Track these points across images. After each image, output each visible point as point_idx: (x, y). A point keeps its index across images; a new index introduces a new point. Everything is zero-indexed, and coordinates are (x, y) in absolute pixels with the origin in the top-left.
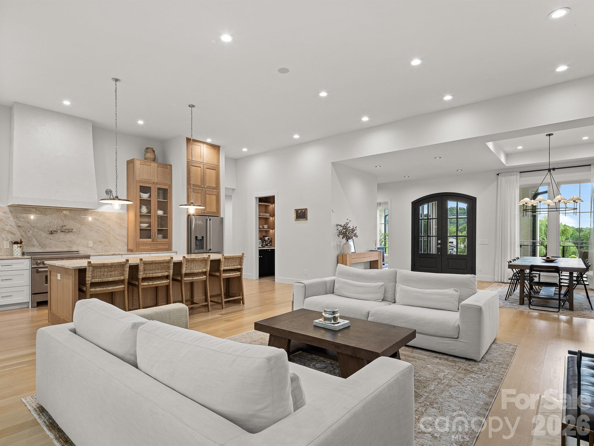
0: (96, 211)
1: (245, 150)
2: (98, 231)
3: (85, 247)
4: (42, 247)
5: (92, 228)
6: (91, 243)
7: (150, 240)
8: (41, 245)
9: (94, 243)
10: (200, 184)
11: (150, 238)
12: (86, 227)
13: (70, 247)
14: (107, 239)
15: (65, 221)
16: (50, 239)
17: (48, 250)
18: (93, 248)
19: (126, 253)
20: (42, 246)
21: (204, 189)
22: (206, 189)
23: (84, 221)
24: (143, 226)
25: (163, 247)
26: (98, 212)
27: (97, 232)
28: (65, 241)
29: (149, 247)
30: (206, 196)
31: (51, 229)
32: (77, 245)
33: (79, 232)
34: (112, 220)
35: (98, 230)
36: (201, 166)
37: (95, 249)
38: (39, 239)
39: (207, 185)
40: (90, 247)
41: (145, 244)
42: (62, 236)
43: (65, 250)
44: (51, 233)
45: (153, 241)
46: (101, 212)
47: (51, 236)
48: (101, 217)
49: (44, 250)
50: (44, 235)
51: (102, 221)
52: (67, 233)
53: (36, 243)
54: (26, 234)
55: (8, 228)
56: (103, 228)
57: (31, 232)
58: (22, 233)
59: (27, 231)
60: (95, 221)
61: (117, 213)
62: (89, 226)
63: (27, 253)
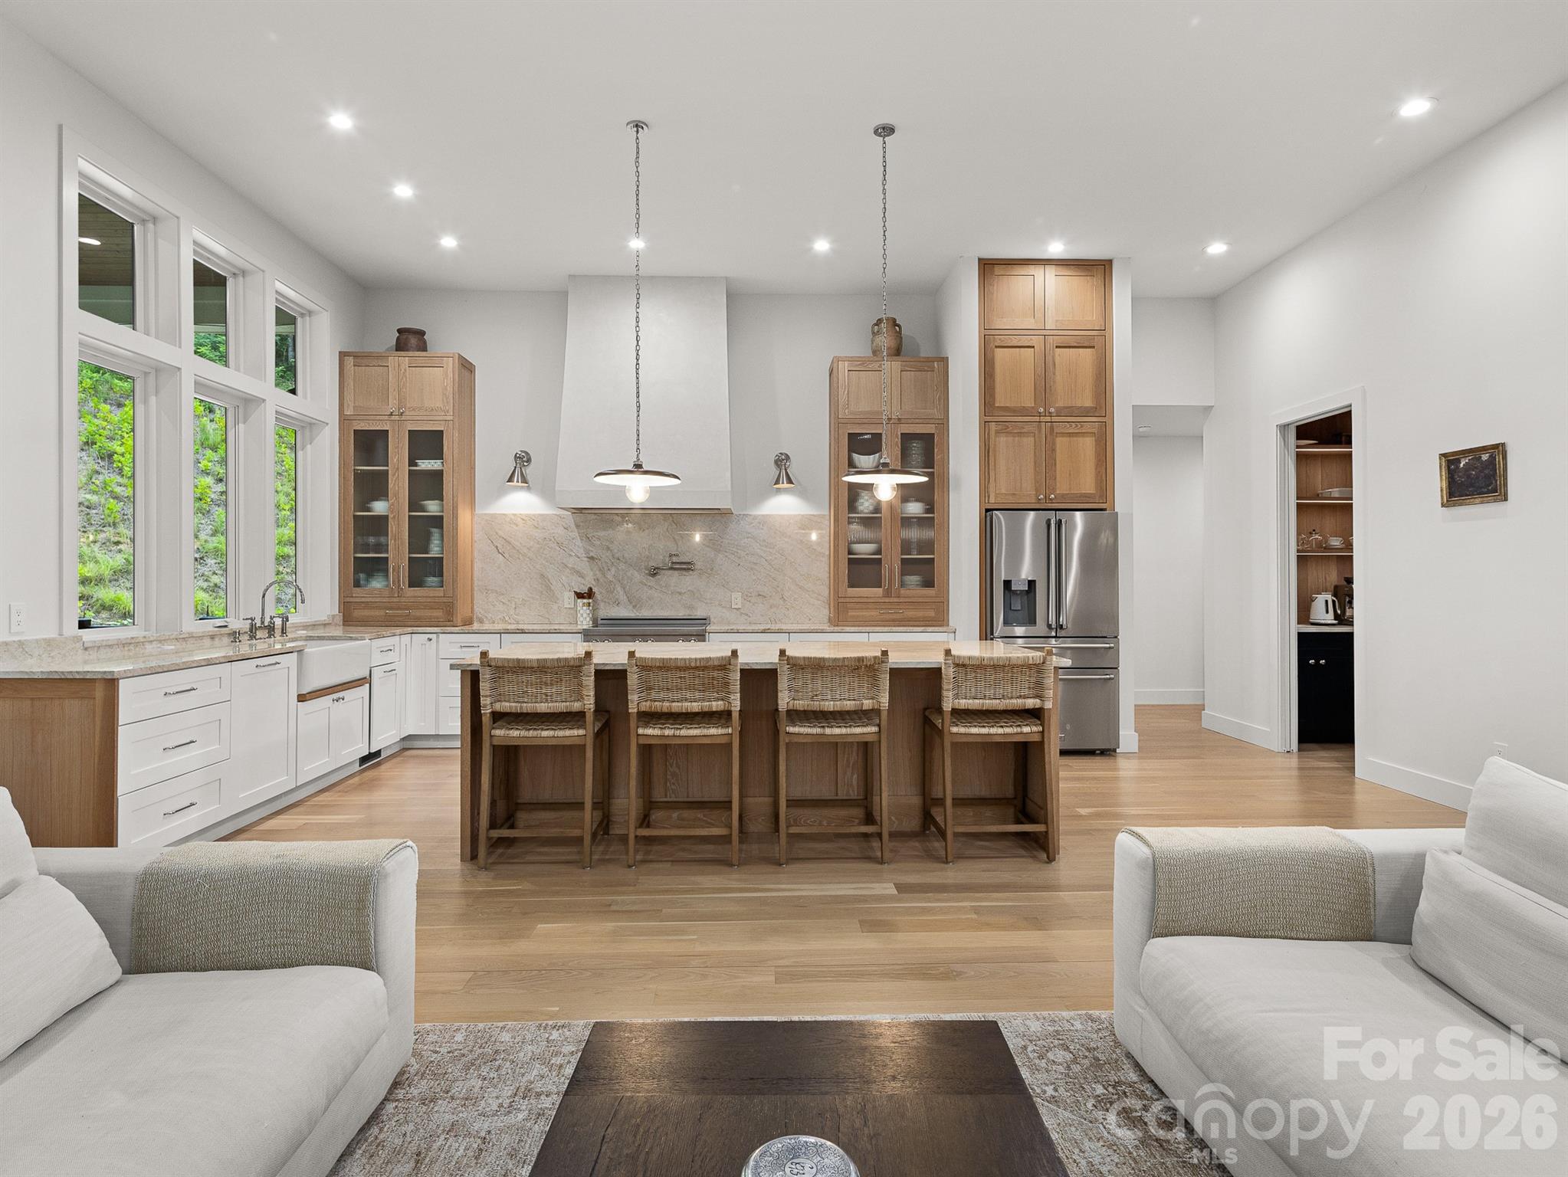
0: (750, 515)
1: (1217, 248)
2: (756, 567)
3: (725, 607)
4: (634, 607)
5: (740, 558)
6: (737, 599)
7: (879, 591)
8: (632, 601)
9: (746, 598)
10: (1029, 403)
11: (880, 587)
12: (726, 556)
13: (691, 607)
14: (778, 587)
15: (680, 543)
16: (651, 587)
17: (646, 613)
18: (742, 611)
19: (826, 627)
20: (634, 604)
21: (1048, 419)
22: (1054, 419)
23: (722, 542)
24: (858, 552)
25: (920, 614)
26: (755, 517)
27: (752, 569)
28: (680, 593)
29: (874, 613)
30: (1054, 444)
31: (653, 564)
32: (706, 603)
33: (712, 569)
34: (790, 537)
35: (755, 564)
36: (1036, 341)
37: (747, 615)
38: (628, 587)
39: (1060, 404)
40: (738, 609)
41: (864, 604)
42: (673, 579)
43: (681, 614)
44: (652, 573)
45: (888, 593)
46: (763, 515)
47: (652, 581)
48: (762, 529)
49: (638, 614)
50: (638, 576)
51: (764, 541)
52: (684, 573)
53: (623, 597)
54: (604, 575)
55: (571, 562)
56: (767, 558)
57: (613, 570)
58: (597, 572)
59: (606, 568)
60: (749, 539)
61: (803, 516)
62: (734, 554)
63: (602, 619)
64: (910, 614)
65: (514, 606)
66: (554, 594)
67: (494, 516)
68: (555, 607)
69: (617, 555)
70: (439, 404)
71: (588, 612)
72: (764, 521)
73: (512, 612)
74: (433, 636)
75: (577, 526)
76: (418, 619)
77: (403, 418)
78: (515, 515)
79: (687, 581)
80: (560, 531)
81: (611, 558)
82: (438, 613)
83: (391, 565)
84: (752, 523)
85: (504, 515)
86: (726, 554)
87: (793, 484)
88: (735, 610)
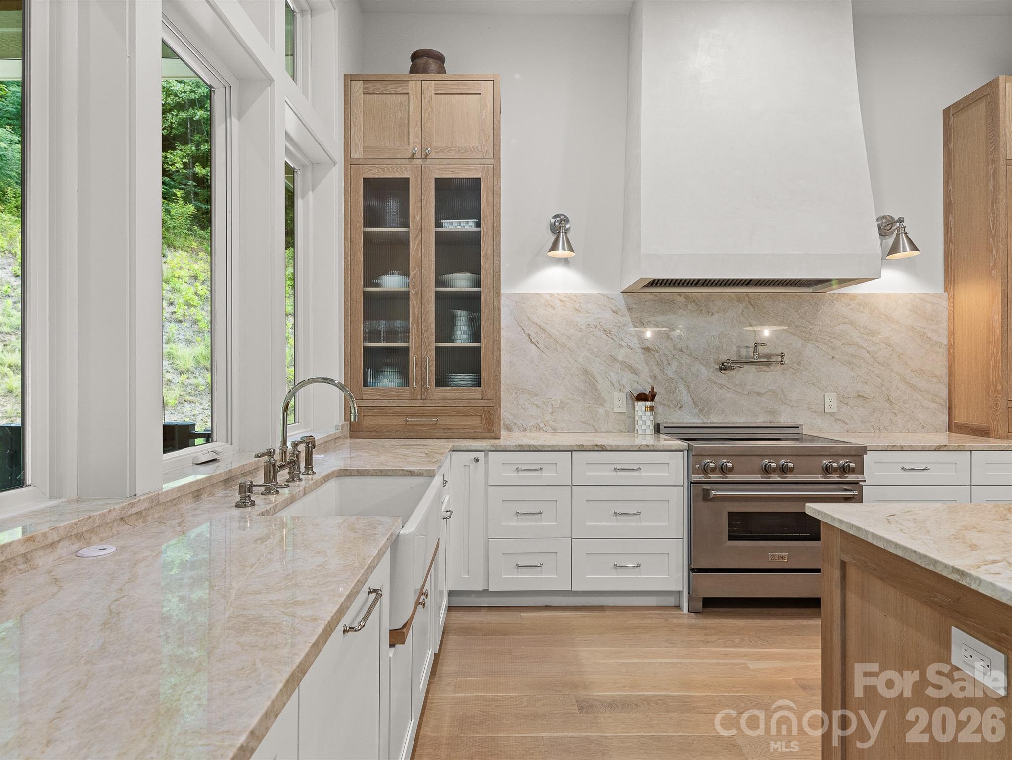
0: (847, 295)
2: (855, 360)
3: (815, 411)
4: (701, 411)
5: (834, 349)
6: (832, 403)
8: (701, 405)
9: (843, 400)
12: (818, 347)
13: (773, 412)
14: (883, 385)
16: (722, 387)
17: (715, 419)
18: (837, 416)
20: (700, 407)
23: (811, 329)
27: (850, 363)
28: (758, 394)
31: (723, 357)
32: (792, 407)
33: (799, 363)
34: (898, 322)
35: (854, 356)
37: (844, 421)
38: (693, 386)
40: (832, 414)
42: (748, 376)
43: (760, 420)
44: (724, 367)
46: (863, 295)
47: (723, 378)
48: (862, 312)
49: (706, 420)
50: (706, 372)
51: (865, 327)
52: (765, 368)
53: (685, 398)
54: (662, 370)
55: (621, 355)
56: (869, 349)
57: (675, 364)
58: (654, 367)
59: (665, 362)
60: (845, 325)
61: (914, 295)
62: (826, 344)
63: (665, 427)
65: (550, 410)
66: (600, 395)
67: (524, 297)
68: (601, 411)
69: (679, 346)
70: (475, 143)
71: (649, 417)
72: (864, 302)
73: (548, 417)
74: (481, 455)
75: (630, 309)
76: (447, 428)
77: (429, 161)
78: (552, 295)
79: (770, 378)
80: (608, 315)
81: (671, 349)
82: (475, 422)
83: (413, 357)
84: (849, 305)
85: (538, 294)
86: (818, 344)
87: (918, 251)
88: (828, 416)
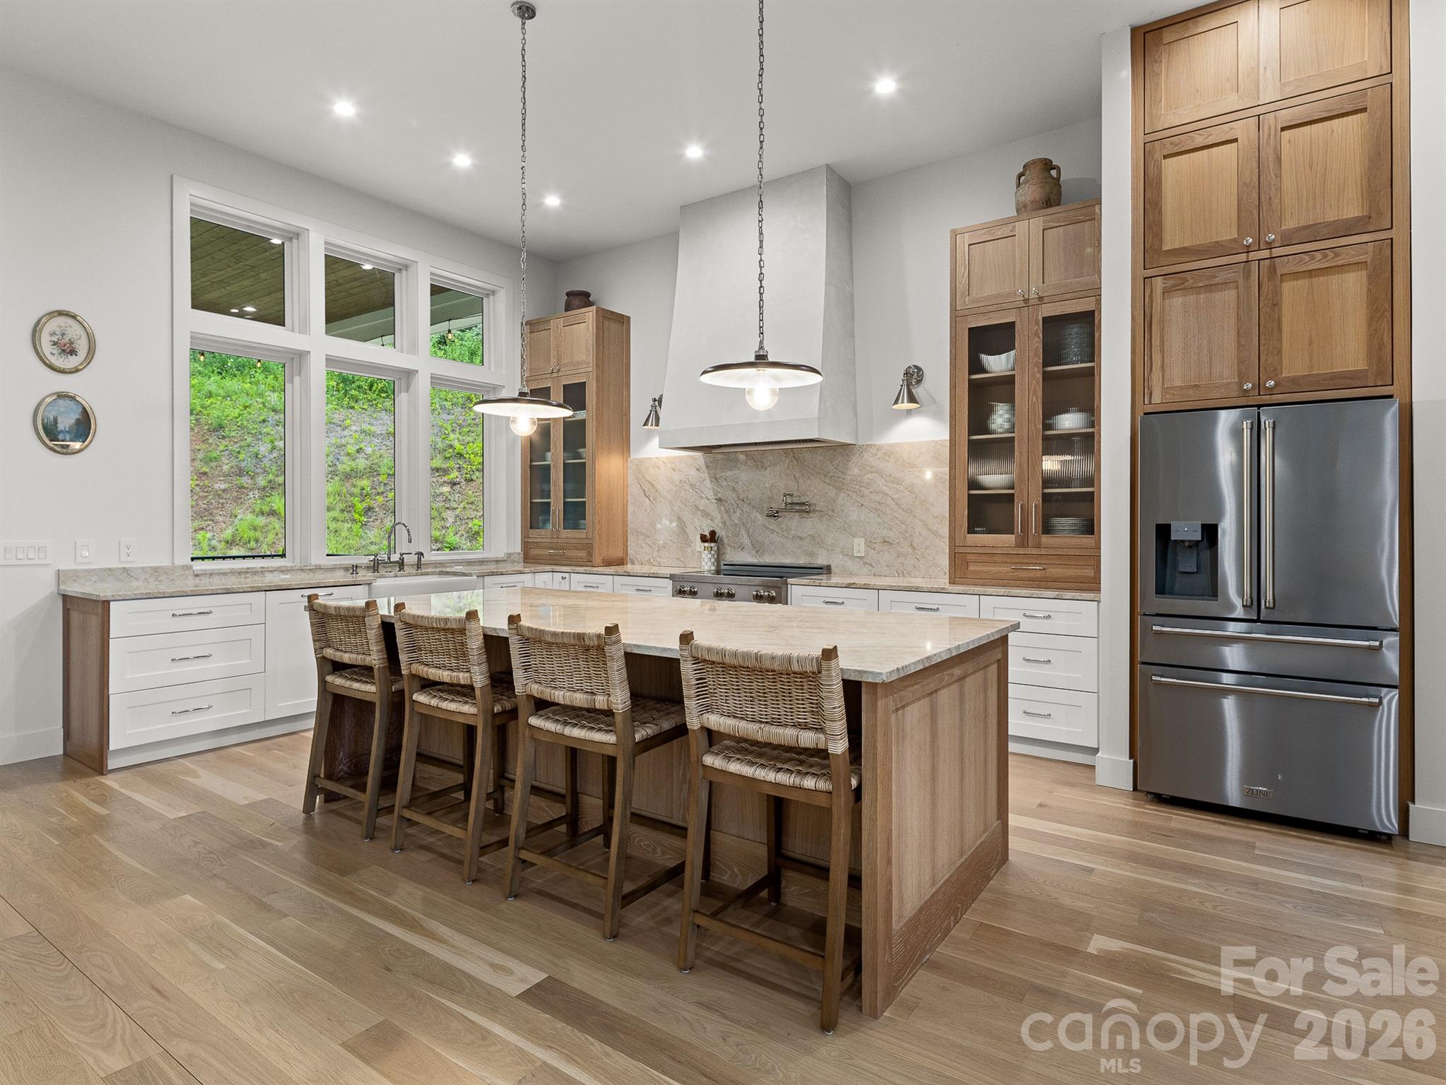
0: (875, 445)
2: (880, 507)
3: (847, 555)
4: (757, 552)
5: (863, 497)
6: (859, 546)
7: (1009, 539)
8: (758, 548)
9: (870, 544)
10: (1227, 233)
11: (1013, 534)
12: (849, 495)
13: (812, 554)
14: (906, 531)
15: (801, 481)
16: (773, 531)
18: (865, 560)
21: (1265, 254)
22: (1276, 252)
23: (844, 479)
24: (991, 485)
26: (879, 448)
27: (877, 510)
28: (801, 538)
29: (1004, 569)
30: (1277, 293)
31: (774, 505)
32: (828, 550)
33: (833, 511)
35: (880, 503)
36: (1239, 129)
37: (871, 565)
38: (751, 531)
39: (1290, 224)
40: (860, 558)
41: (989, 555)
42: (792, 522)
43: (802, 562)
44: (774, 515)
45: (1022, 542)
46: (888, 444)
47: (773, 524)
48: (888, 461)
49: (761, 560)
50: (760, 519)
51: (891, 476)
52: (805, 515)
53: (746, 541)
54: (730, 517)
55: (703, 504)
56: (893, 496)
57: (738, 512)
58: (725, 515)
59: (732, 511)
60: (873, 475)
61: (936, 442)
62: (856, 493)
63: (725, 565)
64: (1055, 571)
65: (657, 549)
66: (688, 537)
67: (641, 461)
68: (689, 550)
69: (741, 497)
70: (583, 358)
71: (710, 556)
72: (890, 452)
73: (656, 554)
74: (566, 575)
75: (707, 467)
76: (569, 558)
77: (560, 374)
78: (657, 458)
79: (809, 525)
80: (693, 472)
81: (736, 499)
82: (583, 554)
83: (552, 508)
84: (876, 455)
85: (650, 458)
86: (849, 492)
87: (917, 403)
88: (858, 559)
